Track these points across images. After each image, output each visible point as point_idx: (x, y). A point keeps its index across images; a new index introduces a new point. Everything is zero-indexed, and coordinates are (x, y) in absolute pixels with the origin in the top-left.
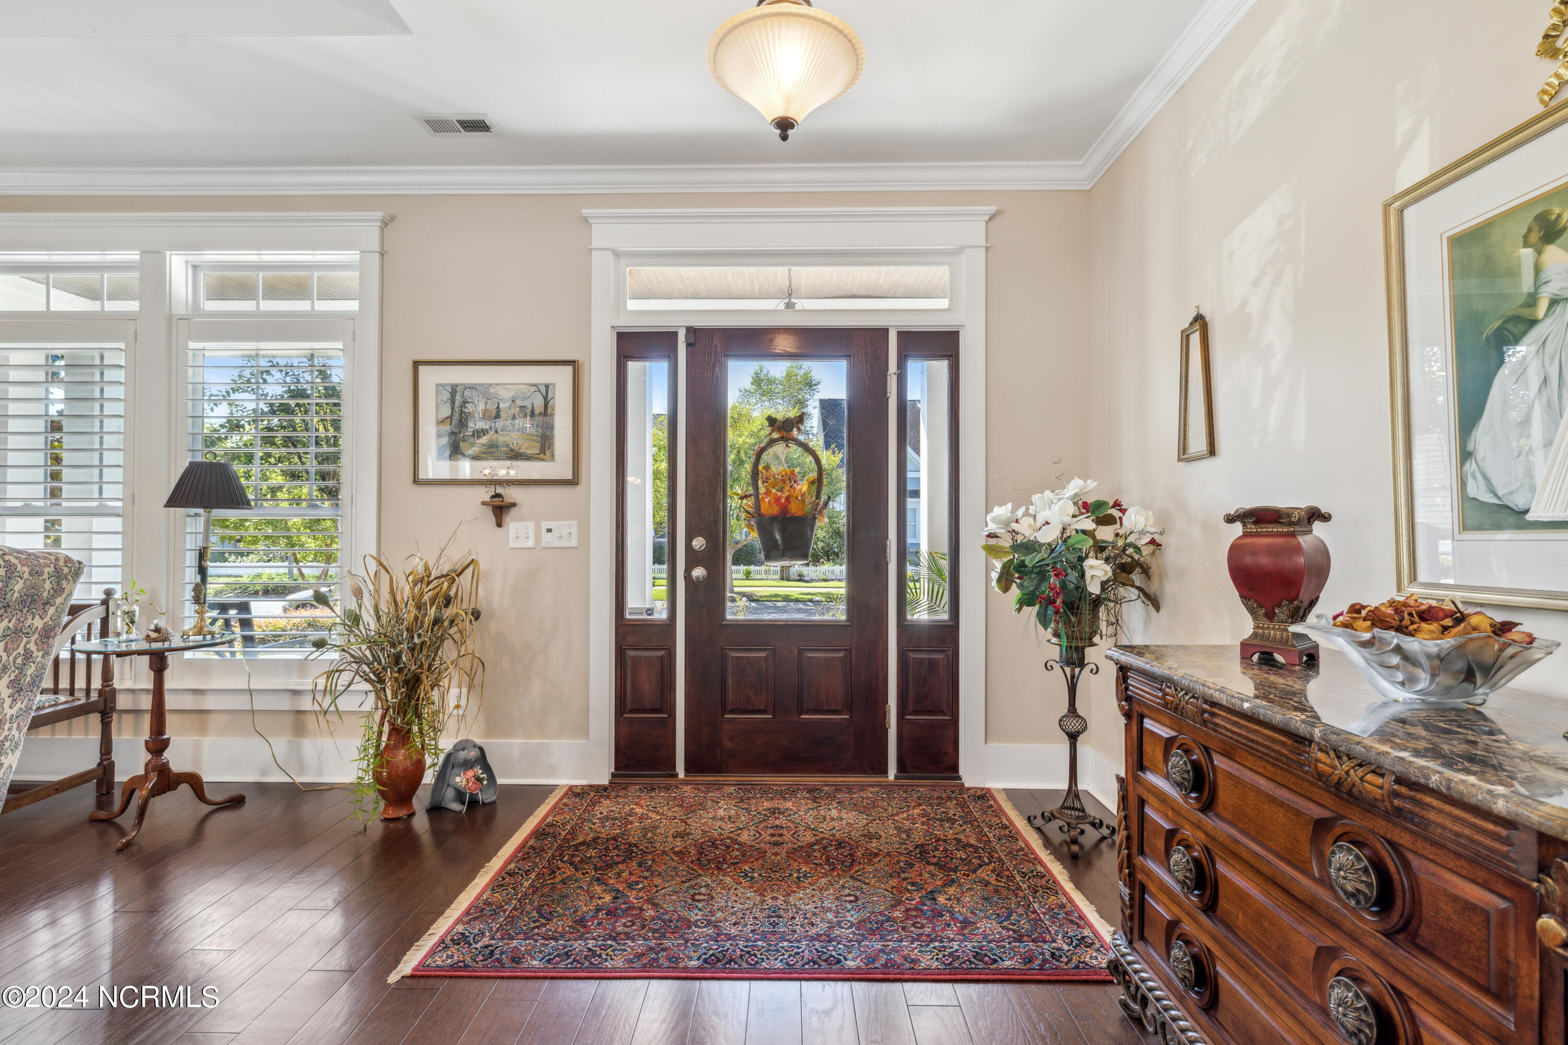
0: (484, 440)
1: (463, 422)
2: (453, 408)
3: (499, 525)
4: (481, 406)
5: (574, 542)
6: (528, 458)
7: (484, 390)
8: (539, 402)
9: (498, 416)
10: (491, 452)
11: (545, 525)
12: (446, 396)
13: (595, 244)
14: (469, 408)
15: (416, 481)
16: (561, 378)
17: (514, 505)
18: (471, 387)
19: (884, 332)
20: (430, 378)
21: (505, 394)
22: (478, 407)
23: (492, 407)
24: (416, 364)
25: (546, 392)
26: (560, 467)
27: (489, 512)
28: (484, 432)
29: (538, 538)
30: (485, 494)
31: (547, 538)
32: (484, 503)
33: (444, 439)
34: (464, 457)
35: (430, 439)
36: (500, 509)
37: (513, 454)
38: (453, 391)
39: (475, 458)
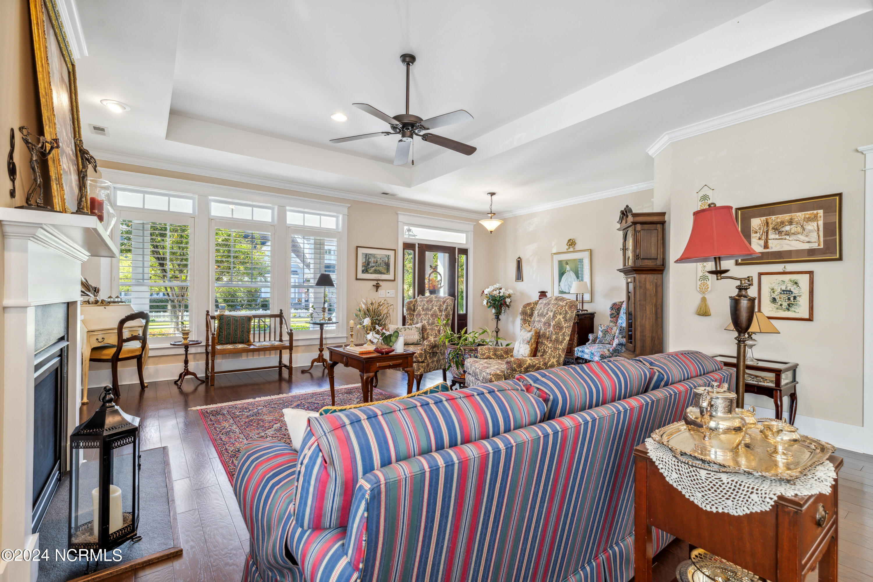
0: (373, 269)
1: (368, 264)
2: (366, 260)
3: (377, 291)
4: (373, 260)
5: (394, 296)
6: (384, 274)
7: (374, 256)
8: (387, 260)
9: (377, 262)
10: (376, 272)
11: (388, 291)
12: (364, 256)
13: (399, 220)
14: (370, 260)
15: (356, 279)
16: (392, 253)
17: (380, 286)
18: (371, 254)
19: (455, 248)
20: (360, 251)
21: (379, 257)
22: (372, 260)
23: (376, 260)
24: (357, 247)
25: (388, 257)
26: (390, 276)
27: (375, 289)
28: (374, 266)
29: (386, 294)
30: (375, 283)
31: (388, 295)
32: (374, 285)
33: (363, 268)
34: (368, 273)
35: (360, 268)
36: (377, 287)
37: (381, 273)
38: (366, 255)
39: (371, 273)
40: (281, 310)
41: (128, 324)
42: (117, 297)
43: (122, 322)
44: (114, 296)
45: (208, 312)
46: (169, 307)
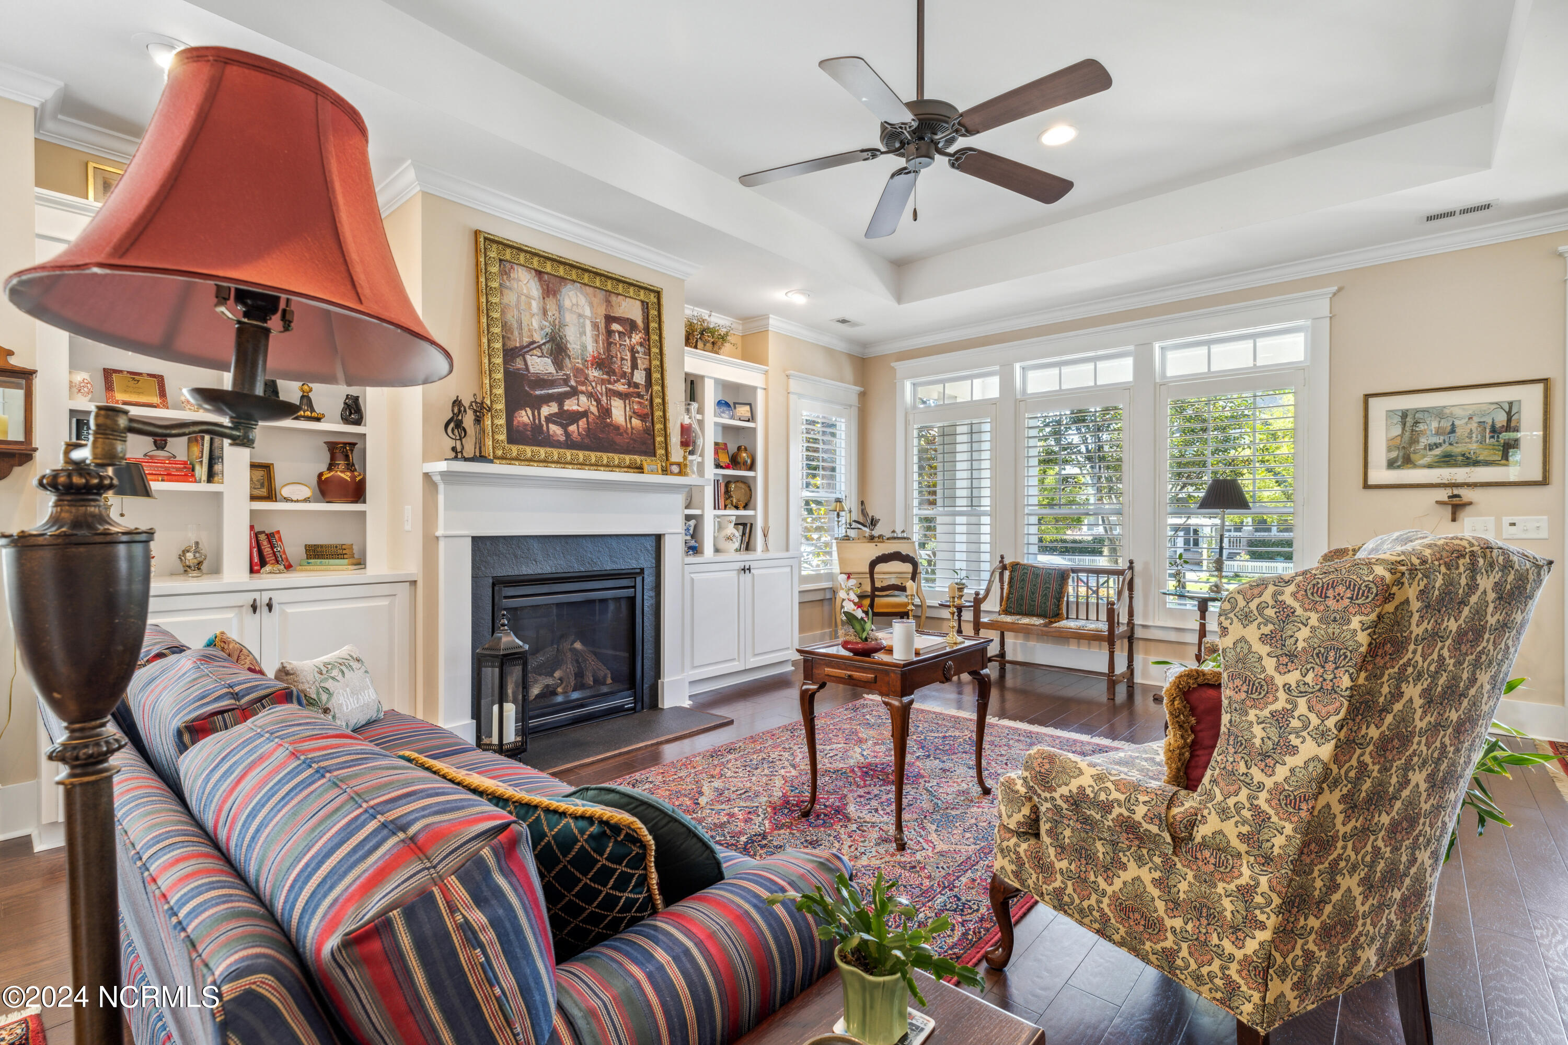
0: (1438, 451)
1: (1414, 441)
2: (1404, 429)
3: (1454, 520)
4: (1435, 425)
5: (1542, 535)
6: (1486, 464)
7: (1437, 411)
8: (1501, 418)
9: (1453, 431)
10: (1447, 460)
11: (1507, 520)
12: (1397, 419)
14: (1422, 427)
15: (1366, 486)
16: (1530, 394)
17: (1470, 503)
18: (1424, 411)
20: (1378, 407)
21: (1462, 413)
22: (1431, 426)
23: (1447, 425)
24: (1367, 397)
25: (1510, 408)
26: (1526, 470)
27: (1444, 509)
28: (1437, 445)
29: (1502, 527)
30: (1443, 495)
31: (1511, 531)
32: (1439, 503)
33: (1394, 454)
34: (1415, 466)
35: (1379, 452)
36: (1456, 507)
37: (1470, 461)
38: (1404, 415)
39: (1430, 466)
40: (1131, 562)
41: (880, 568)
42: (903, 532)
43: (873, 564)
44: (899, 531)
45: (1002, 557)
46: (1106, 551)
